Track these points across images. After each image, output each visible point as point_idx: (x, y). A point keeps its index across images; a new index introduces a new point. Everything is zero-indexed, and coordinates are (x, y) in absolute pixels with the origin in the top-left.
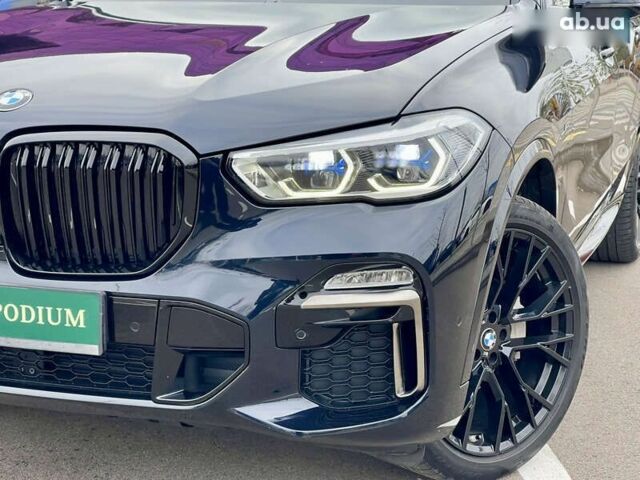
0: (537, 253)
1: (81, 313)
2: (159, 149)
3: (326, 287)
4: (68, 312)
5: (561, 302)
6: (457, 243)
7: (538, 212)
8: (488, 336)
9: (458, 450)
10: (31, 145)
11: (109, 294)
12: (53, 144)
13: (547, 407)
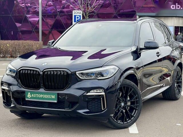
0: (131, 90)
1: (54, 96)
2: (66, 71)
3: (91, 92)
4: (52, 96)
6: (113, 86)
7: (131, 83)
8: (122, 104)
9: (116, 122)
10: (47, 71)
11: (58, 93)
12: (50, 71)
13: (134, 117)
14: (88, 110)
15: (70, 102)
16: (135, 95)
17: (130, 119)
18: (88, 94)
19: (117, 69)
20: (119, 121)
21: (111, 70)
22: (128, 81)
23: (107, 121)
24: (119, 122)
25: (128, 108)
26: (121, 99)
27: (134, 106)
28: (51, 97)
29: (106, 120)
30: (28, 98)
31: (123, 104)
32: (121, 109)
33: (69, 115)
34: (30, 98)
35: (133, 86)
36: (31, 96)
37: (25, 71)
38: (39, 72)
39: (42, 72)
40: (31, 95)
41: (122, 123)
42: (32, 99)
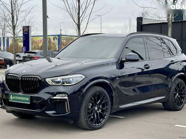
3: (57, 96)
14: (54, 112)
19: (84, 77)
29: (72, 121)
34: (12, 100)
40: (13, 97)
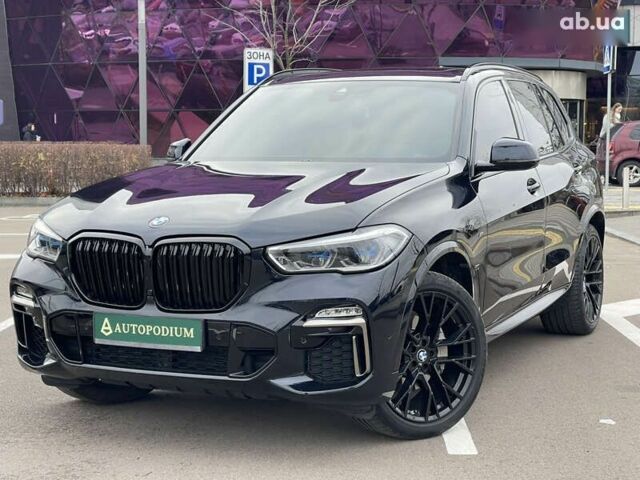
0: (450, 306)
1: (192, 330)
2: (231, 246)
4: (185, 330)
5: (468, 335)
6: (391, 295)
7: (450, 283)
8: (421, 354)
9: (401, 416)
10: (168, 245)
11: (206, 320)
12: (179, 244)
13: (460, 398)
15: (247, 352)
16: (465, 325)
17: (447, 404)
18: (310, 323)
20: (412, 412)
21: (385, 240)
22: (442, 279)
23: (374, 412)
24: (411, 414)
25: (439, 368)
26: (418, 337)
27: (461, 361)
28: (181, 333)
30: (103, 336)
31: (423, 356)
32: (417, 372)
33: (242, 397)
35: (458, 292)
36: (113, 329)
37: (92, 245)
38: (139, 249)
39: (150, 247)
41: (422, 419)
42: (118, 340)
